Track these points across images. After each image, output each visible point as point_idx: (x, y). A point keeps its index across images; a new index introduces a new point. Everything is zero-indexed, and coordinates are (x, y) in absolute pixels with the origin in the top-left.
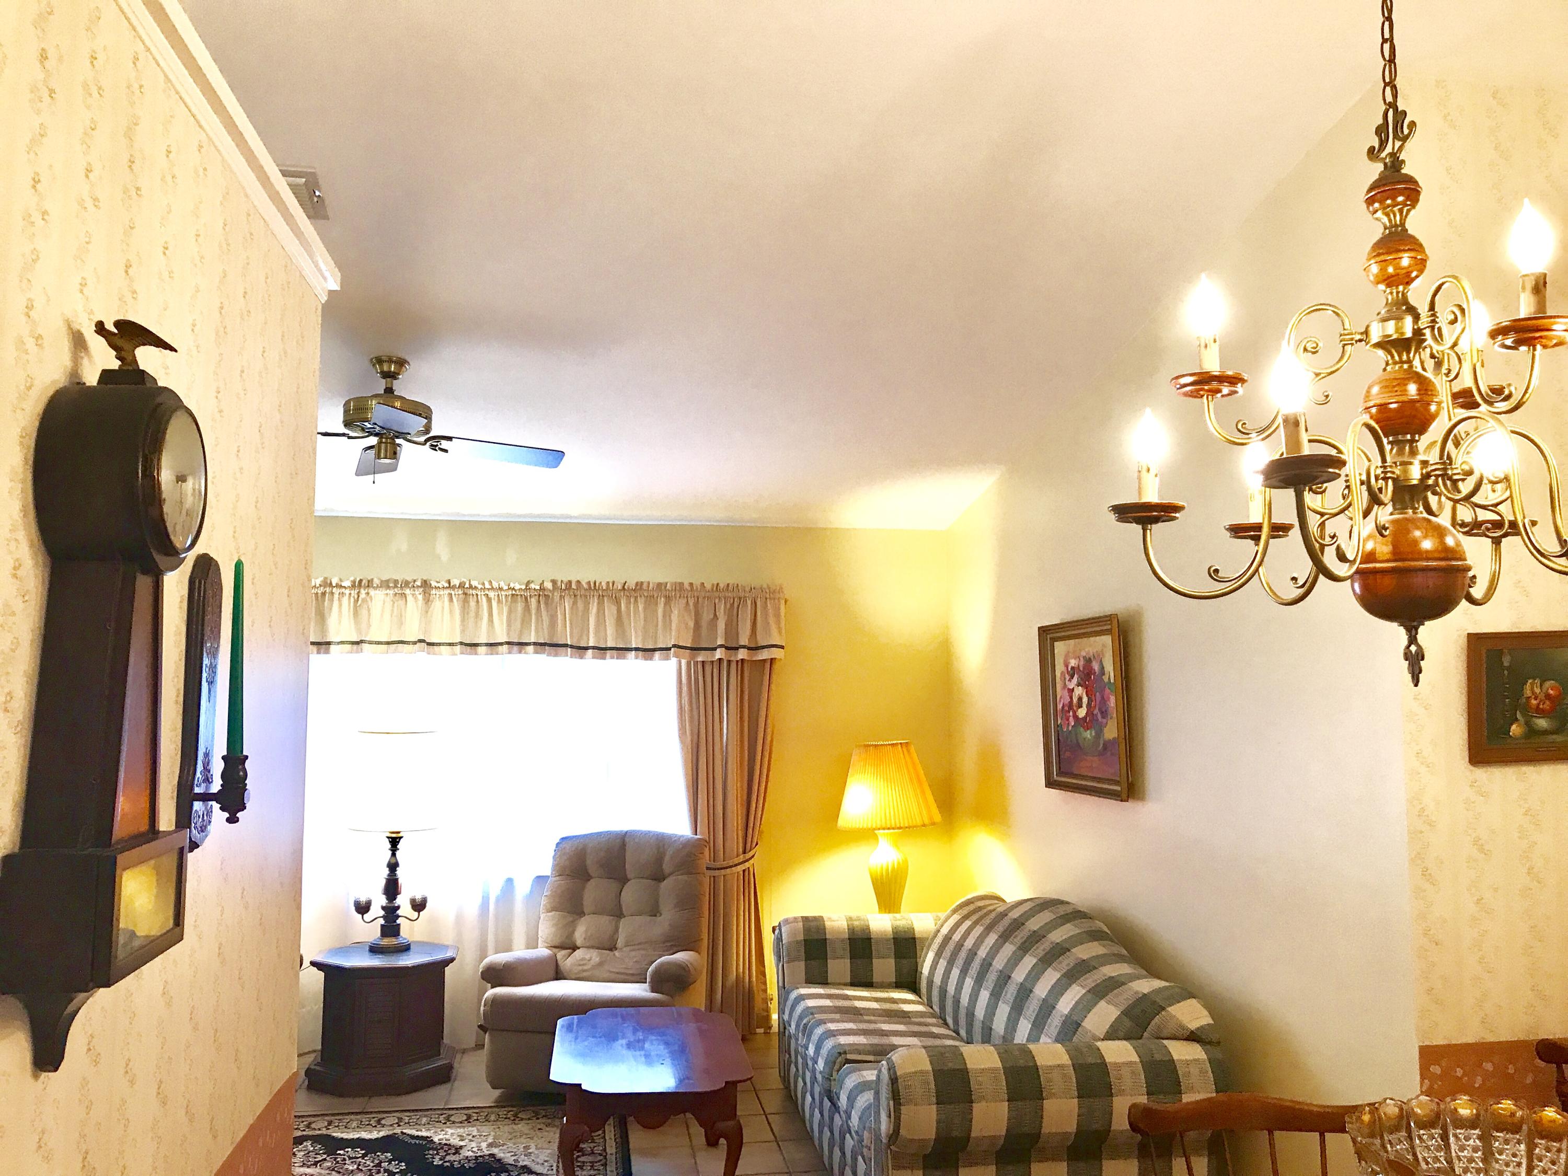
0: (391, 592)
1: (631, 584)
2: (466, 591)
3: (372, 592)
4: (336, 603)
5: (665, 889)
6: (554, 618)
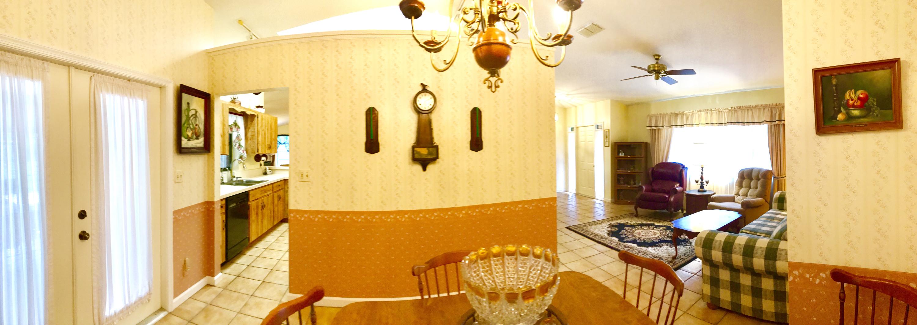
0: (705, 112)
1: (754, 106)
2: (719, 111)
3: (701, 112)
4: (695, 116)
5: (759, 182)
6: (738, 116)
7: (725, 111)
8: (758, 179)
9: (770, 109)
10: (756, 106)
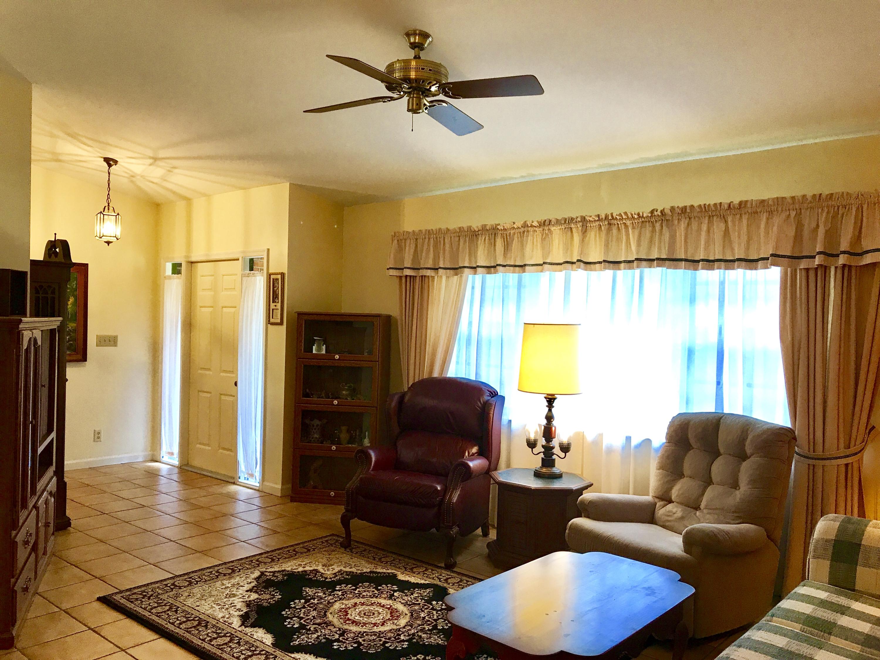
0: (563, 227)
1: (736, 203)
2: (610, 222)
4: (530, 238)
5: (745, 466)
6: (673, 237)
7: (628, 223)
8: (743, 457)
9: (793, 214)
10: (742, 205)
